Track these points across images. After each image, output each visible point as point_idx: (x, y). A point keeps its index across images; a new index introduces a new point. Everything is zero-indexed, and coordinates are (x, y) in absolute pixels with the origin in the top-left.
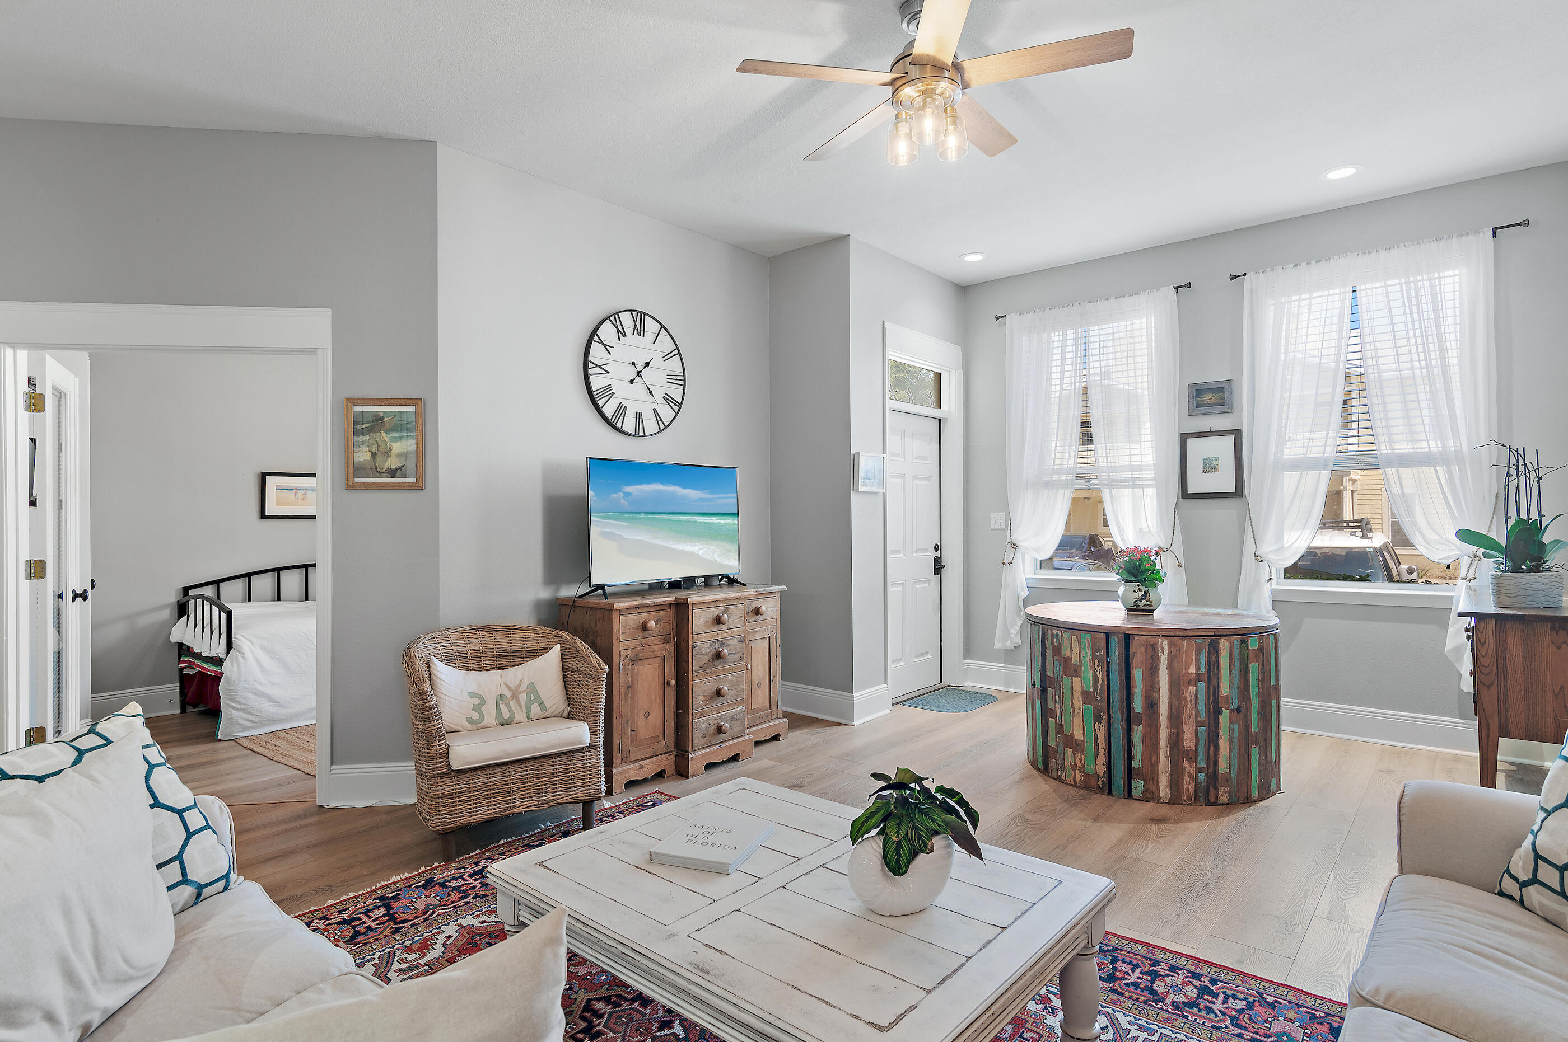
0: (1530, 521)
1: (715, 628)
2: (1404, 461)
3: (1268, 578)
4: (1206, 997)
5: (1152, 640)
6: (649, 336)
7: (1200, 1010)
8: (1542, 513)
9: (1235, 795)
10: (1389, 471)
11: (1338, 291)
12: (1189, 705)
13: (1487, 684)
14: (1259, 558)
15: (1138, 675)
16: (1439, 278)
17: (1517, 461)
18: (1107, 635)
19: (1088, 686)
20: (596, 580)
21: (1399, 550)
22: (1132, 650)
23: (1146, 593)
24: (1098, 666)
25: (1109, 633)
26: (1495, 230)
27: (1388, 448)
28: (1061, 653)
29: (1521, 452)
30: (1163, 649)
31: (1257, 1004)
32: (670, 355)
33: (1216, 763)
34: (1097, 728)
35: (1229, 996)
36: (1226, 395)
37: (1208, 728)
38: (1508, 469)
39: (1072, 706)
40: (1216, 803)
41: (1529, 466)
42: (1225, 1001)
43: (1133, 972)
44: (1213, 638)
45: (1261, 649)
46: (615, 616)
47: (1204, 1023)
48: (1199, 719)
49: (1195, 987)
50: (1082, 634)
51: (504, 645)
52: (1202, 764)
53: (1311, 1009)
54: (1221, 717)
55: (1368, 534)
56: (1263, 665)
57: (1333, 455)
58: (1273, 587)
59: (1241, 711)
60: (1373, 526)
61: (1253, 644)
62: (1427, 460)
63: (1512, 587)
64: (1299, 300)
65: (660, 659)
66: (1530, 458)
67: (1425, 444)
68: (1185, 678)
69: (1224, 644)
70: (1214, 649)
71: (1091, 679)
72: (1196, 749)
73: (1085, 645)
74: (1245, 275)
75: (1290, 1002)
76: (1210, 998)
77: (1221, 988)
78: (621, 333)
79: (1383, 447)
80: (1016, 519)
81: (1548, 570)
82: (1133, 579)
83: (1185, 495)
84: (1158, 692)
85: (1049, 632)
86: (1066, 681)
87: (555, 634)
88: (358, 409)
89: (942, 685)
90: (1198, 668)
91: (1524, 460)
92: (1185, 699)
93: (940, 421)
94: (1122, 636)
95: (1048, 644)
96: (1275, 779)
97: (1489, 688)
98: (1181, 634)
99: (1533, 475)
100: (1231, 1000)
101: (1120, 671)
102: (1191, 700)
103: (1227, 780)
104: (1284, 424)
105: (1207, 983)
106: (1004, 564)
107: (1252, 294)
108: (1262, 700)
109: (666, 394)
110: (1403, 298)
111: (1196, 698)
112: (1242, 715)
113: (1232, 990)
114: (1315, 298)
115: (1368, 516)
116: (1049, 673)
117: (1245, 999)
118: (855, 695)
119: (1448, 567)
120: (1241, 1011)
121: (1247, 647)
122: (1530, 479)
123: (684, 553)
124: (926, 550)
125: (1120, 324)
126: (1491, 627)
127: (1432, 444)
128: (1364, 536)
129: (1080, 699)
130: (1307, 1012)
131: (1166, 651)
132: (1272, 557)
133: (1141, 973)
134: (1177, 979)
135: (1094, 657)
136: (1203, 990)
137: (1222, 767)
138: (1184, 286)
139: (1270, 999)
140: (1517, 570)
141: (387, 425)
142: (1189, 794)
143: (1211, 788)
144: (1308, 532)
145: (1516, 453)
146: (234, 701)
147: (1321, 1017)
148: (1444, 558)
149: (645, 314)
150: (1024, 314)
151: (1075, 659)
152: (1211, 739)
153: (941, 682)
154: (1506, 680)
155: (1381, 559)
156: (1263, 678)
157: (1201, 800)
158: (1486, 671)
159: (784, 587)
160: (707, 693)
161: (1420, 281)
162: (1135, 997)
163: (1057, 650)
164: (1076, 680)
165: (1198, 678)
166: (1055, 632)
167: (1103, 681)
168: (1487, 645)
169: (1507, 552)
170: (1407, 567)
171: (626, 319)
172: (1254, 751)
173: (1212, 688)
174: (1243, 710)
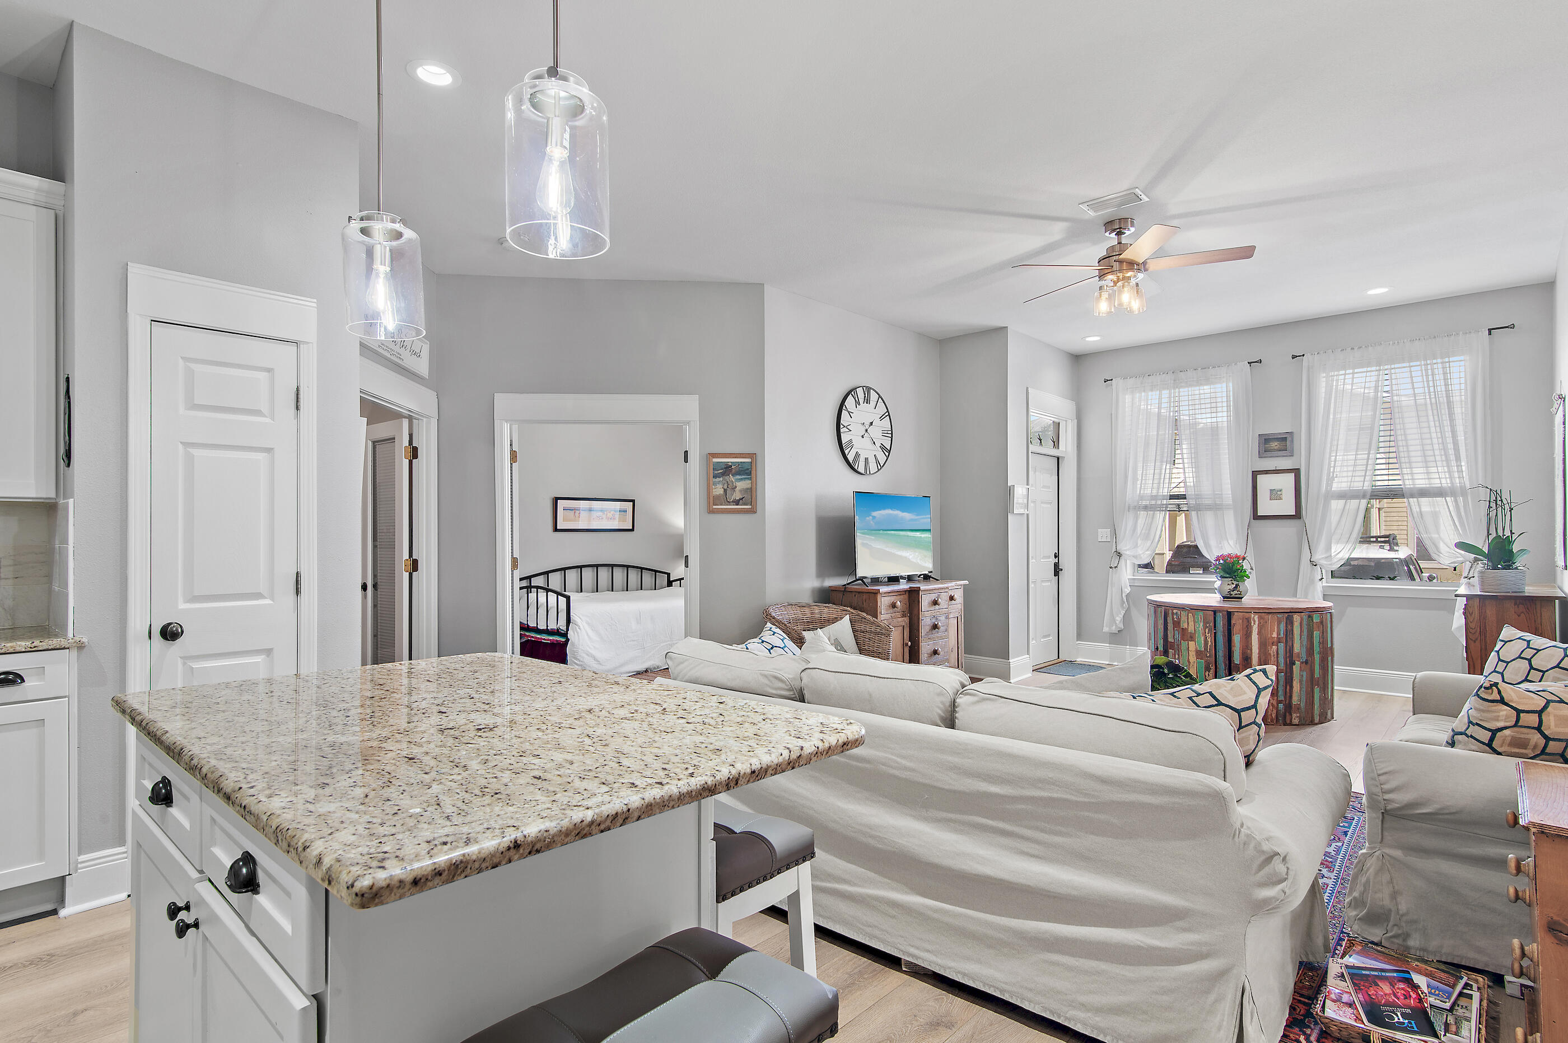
0: (1504, 537)
1: (933, 608)
2: (1423, 493)
3: (1320, 578)
5: (1247, 615)
6: (873, 403)
8: (1513, 532)
9: (1304, 719)
10: (1411, 500)
11: (1374, 368)
12: (1272, 659)
13: (1474, 639)
14: (1314, 563)
15: (1237, 639)
16: (1449, 362)
17: (1496, 498)
18: (1215, 612)
19: (1200, 647)
20: (860, 573)
21: (1423, 564)
22: (1233, 622)
23: (1237, 586)
24: (1208, 633)
25: (1215, 611)
26: (1490, 330)
27: (1411, 483)
28: (1180, 626)
29: (1499, 492)
30: (1254, 621)
32: (884, 416)
33: (1291, 697)
34: (1207, 676)
36: (1288, 443)
37: (1286, 674)
38: (1490, 503)
39: (1189, 661)
40: (1291, 724)
41: (1505, 502)
44: (1289, 614)
45: (1322, 622)
46: (879, 596)
48: (1279, 668)
50: (1197, 612)
51: (809, 615)
52: (1281, 698)
54: (1294, 667)
55: (1395, 547)
56: (1323, 633)
57: (1370, 488)
58: (1324, 585)
59: (1308, 663)
60: (1399, 541)
61: (1316, 618)
62: (1439, 493)
63: (1491, 579)
64: (1345, 374)
65: (901, 628)
66: (1505, 496)
67: (1438, 481)
68: (1270, 641)
69: (1296, 618)
70: (1290, 622)
71: (1203, 642)
72: (1277, 688)
73: (1198, 619)
74: (1303, 355)
78: (857, 403)
79: (1407, 482)
80: (1120, 534)
81: (1516, 568)
82: (1228, 576)
83: (1256, 517)
84: (1251, 650)
85: (1170, 612)
86: (1184, 644)
87: (841, 609)
88: (715, 460)
89: (1060, 660)
90: (1278, 634)
91: (1501, 497)
92: (1270, 654)
93: (1058, 459)
94: (1226, 613)
95: (1170, 620)
96: (1330, 710)
97: (1475, 642)
98: (1267, 611)
99: (1507, 507)
101: (1224, 636)
102: (1274, 655)
103: (1298, 709)
104: (1332, 465)
106: (1111, 568)
107: (1308, 370)
108: (1322, 656)
109: (881, 444)
110: (1422, 376)
111: (1277, 653)
112: (1308, 666)
114: (1357, 373)
115: (1395, 532)
116: (1170, 639)
118: (1010, 661)
119: (1455, 569)
121: (1313, 621)
122: (1504, 509)
123: (901, 557)
124: (1049, 557)
125: (1205, 387)
126: (1476, 603)
127: (1443, 481)
128: (1391, 549)
129: (1195, 656)
131: (1257, 623)
132: (1323, 562)
135: (1205, 627)
137: (1295, 700)
138: (1256, 362)
140: (1495, 568)
141: (733, 471)
142: (1272, 717)
143: (1287, 714)
144: (1350, 545)
145: (1495, 493)
146: (576, 659)
148: (1452, 563)
149: (871, 388)
150: (1127, 378)
151: (1191, 629)
152: (1287, 681)
153: (1059, 658)
154: (1485, 637)
155: (1406, 568)
156: (1323, 642)
157: (1281, 722)
158: (1473, 631)
159: (966, 582)
160: (929, 652)
161: (1435, 364)
163: (1177, 624)
164: (1192, 644)
165: (1279, 641)
166: (1175, 611)
167: (1212, 643)
168: (1473, 615)
169: (1488, 556)
170: (1428, 575)
171: (860, 391)
172: (1317, 690)
173: (1288, 647)
174: (1309, 662)
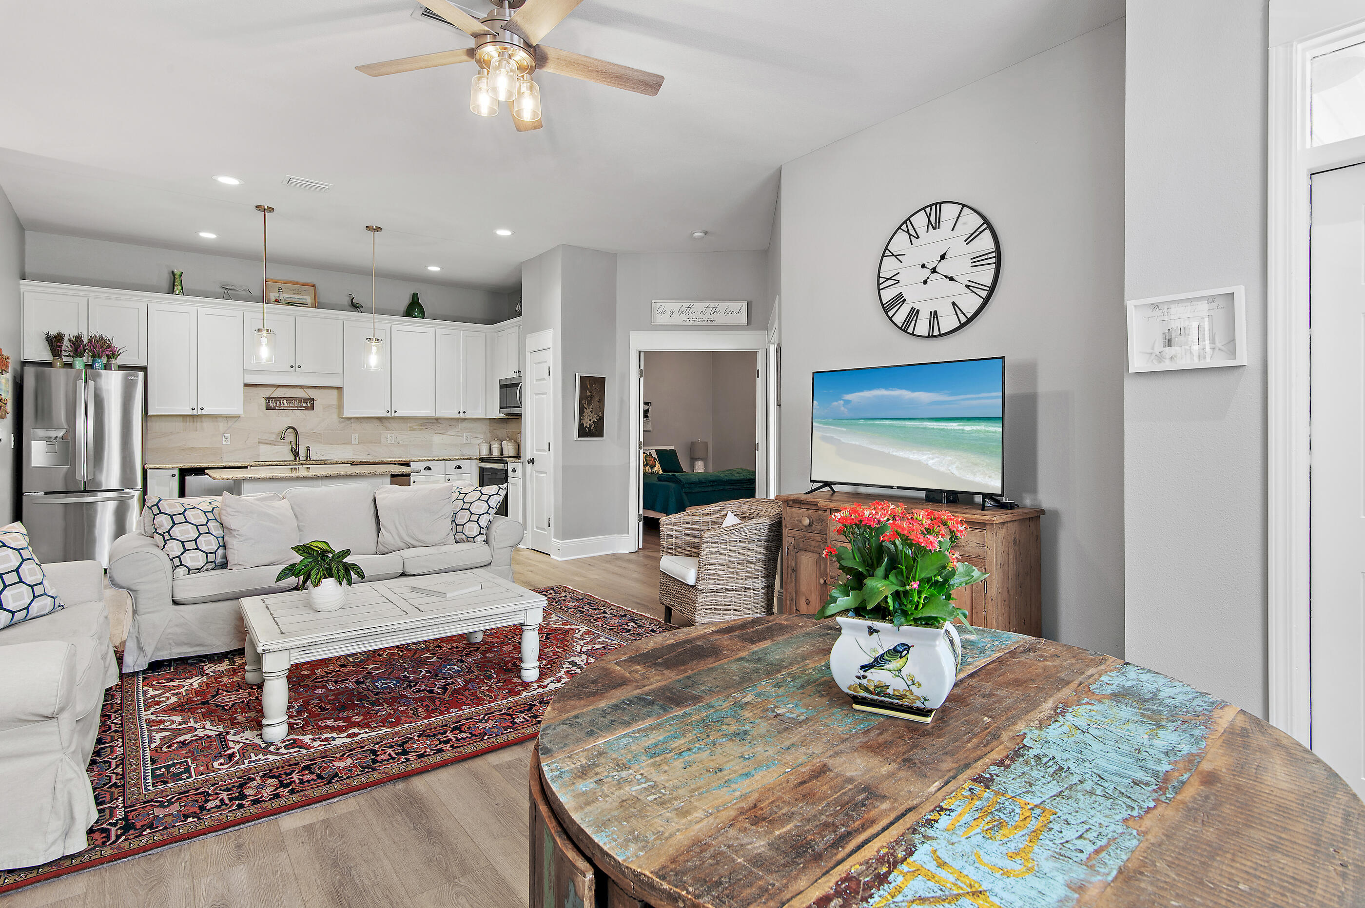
4: (237, 794)
7: (234, 786)
31: (198, 812)
35: (222, 805)
42: (222, 801)
43: (299, 779)
47: (225, 782)
49: (250, 795)
53: (156, 832)
75: (174, 826)
76: (233, 795)
77: (232, 805)
100: (219, 803)
105: (244, 802)
113: (223, 810)
117: (209, 810)
120: (207, 801)
130: (157, 827)
133: (294, 781)
134: (266, 793)
136: (242, 796)
139: (190, 820)
147: (145, 830)
162: (280, 769)
